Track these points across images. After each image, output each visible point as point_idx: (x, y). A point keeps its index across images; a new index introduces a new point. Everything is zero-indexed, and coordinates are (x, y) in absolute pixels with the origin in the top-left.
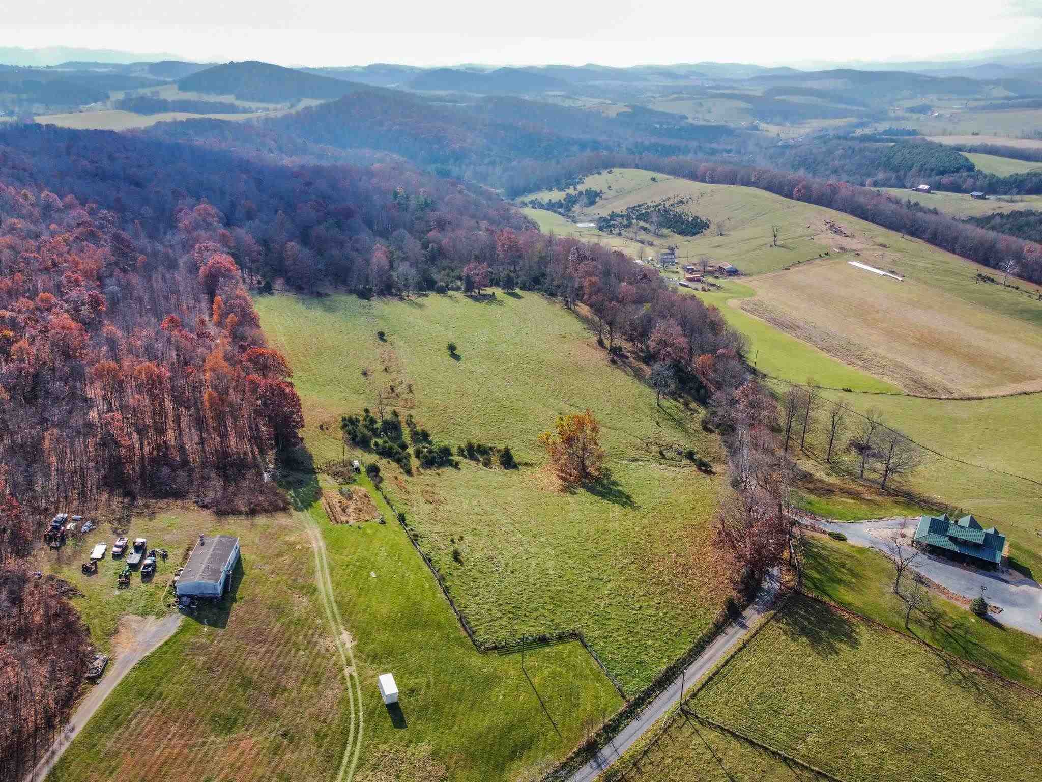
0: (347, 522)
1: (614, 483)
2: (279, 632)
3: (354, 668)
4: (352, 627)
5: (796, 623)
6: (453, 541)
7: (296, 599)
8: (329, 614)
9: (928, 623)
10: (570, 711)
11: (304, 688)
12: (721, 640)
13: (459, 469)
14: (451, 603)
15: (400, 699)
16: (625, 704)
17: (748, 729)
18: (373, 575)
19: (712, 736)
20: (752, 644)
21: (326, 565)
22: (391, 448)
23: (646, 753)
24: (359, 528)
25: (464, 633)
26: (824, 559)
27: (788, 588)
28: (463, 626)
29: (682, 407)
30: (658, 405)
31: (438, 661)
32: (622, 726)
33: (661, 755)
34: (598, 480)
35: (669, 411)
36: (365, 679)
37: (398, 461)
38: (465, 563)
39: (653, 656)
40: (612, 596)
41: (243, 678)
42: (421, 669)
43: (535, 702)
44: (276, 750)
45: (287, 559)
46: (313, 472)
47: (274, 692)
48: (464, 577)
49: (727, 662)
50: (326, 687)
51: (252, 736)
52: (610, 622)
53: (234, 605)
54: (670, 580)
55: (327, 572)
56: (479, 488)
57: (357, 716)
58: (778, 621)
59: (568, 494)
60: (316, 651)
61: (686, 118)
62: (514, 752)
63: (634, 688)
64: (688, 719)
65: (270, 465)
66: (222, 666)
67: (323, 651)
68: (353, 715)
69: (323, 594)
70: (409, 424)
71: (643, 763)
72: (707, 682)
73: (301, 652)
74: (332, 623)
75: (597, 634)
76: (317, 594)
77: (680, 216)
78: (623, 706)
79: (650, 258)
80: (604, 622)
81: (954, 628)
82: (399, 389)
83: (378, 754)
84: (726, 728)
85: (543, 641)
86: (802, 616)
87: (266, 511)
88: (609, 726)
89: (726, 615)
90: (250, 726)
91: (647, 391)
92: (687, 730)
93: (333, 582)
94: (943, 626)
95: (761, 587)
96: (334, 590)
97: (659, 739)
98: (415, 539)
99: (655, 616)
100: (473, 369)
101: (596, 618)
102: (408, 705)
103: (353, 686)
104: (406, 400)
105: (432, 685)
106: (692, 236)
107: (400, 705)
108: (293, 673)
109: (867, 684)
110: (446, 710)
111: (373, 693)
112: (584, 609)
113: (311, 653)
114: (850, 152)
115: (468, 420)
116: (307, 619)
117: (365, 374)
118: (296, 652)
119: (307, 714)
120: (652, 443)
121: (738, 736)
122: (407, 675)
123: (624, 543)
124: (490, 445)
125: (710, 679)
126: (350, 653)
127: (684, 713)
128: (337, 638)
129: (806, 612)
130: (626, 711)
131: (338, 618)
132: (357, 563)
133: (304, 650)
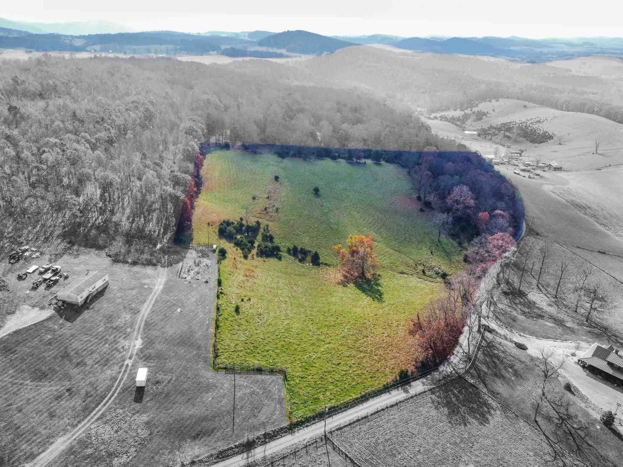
0: (186, 278)
1: (378, 285)
2: (101, 331)
3: (132, 361)
4: (146, 337)
5: (446, 397)
6: (242, 300)
7: (123, 315)
8: (137, 327)
9: (557, 421)
10: (250, 418)
11: (96, 366)
12: (383, 397)
13: (281, 261)
14: (216, 336)
15: (146, 385)
16: (288, 423)
17: (366, 460)
18: (179, 310)
19: (336, 458)
20: (403, 404)
21: (154, 299)
23: (284, 458)
24: (190, 283)
25: (211, 355)
26: (498, 359)
27: (457, 373)
28: (213, 351)
29: (456, 245)
30: (439, 241)
32: (279, 436)
33: (294, 461)
34: (368, 281)
35: (445, 246)
36: (133, 369)
37: (244, 250)
38: (241, 314)
39: (328, 396)
40: (324, 353)
41: (66, 352)
42: (171, 371)
44: (58, 398)
45: (134, 292)
46: (188, 248)
47: (78, 364)
48: (234, 322)
49: (377, 412)
50: (109, 368)
51: (51, 386)
52: (312, 368)
53: (86, 312)
54: (372, 351)
55: (153, 302)
57: (116, 389)
58: (433, 393)
59: (341, 286)
60: (116, 346)
61: (571, 71)
62: (198, 435)
63: (300, 414)
64: (326, 443)
65: (165, 240)
66: (57, 344)
67: (120, 347)
68: (114, 388)
69: (141, 316)
70: (264, 230)
71: (277, 464)
72: (354, 422)
73: (107, 345)
74: (136, 333)
75: (298, 374)
76: (138, 314)
77: (535, 131)
78: (285, 424)
79: (503, 155)
80: (308, 368)
81: (578, 429)
82: (270, 210)
83: (114, 414)
84: (350, 456)
85: (259, 370)
86: (454, 394)
87: (143, 264)
88: (269, 434)
89: (397, 381)
90: (53, 380)
92: (321, 451)
93: (151, 310)
94: (568, 425)
95: (437, 369)
96: (149, 314)
97: (298, 451)
98: (220, 294)
99: (346, 371)
100: (324, 204)
101: (304, 364)
102: (151, 389)
103: (125, 371)
104: (271, 216)
105: (172, 382)
106: (539, 143)
107: (146, 389)
108: (95, 356)
109: (477, 453)
110: (172, 399)
111: (133, 378)
112: (299, 357)
113: (112, 347)
115: (304, 233)
116: (122, 327)
117: (254, 198)
118: (105, 344)
119: (88, 381)
120: (420, 264)
121: (355, 463)
122: (160, 372)
123: (355, 322)
124: (310, 249)
125: (358, 420)
126: (135, 353)
127: (325, 439)
128: (133, 342)
129: (460, 392)
130: (286, 428)
131: (141, 330)
132: (174, 302)
133: (109, 345)
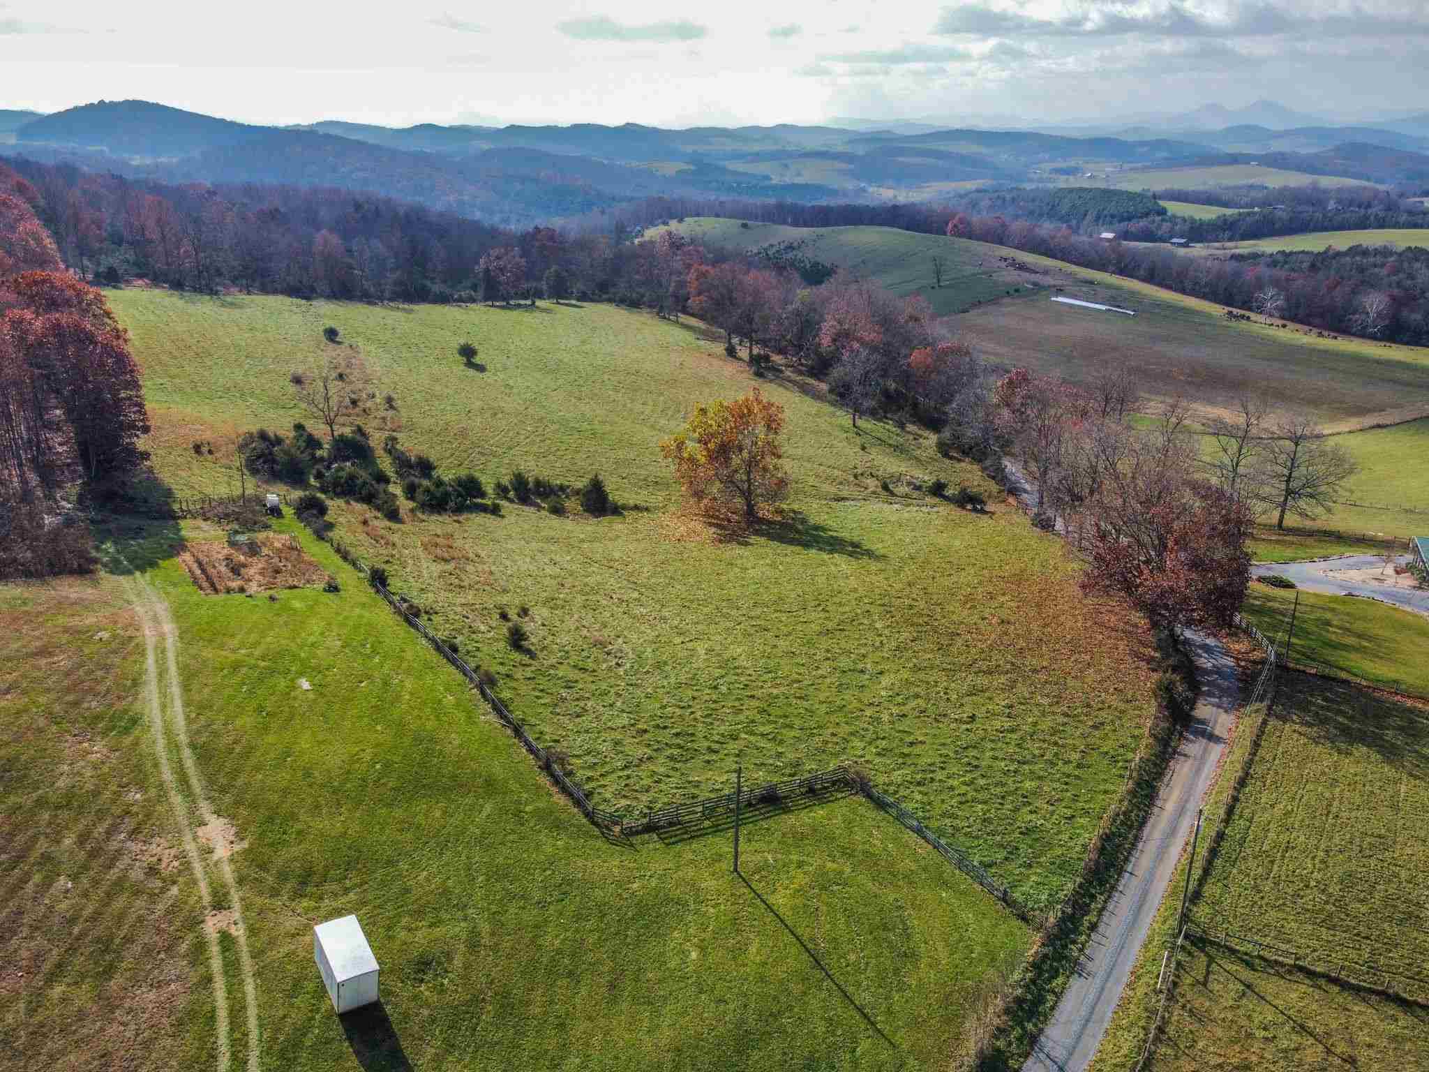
0: (242, 590)
1: (817, 528)
3: (237, 915)
4: (238, 803)
5: (1323, 722)
6: (504, 617)
7: (68, 747)
8: (168, 775)
10: (896, 971)
11: (58, 990)
12: (1180, 771)
13: (503, 517)
14: (518, 732)
15: (386, 992)
16: (1038, 937)
17: (1371, 966)
18: (305, 684)
19: (1295, 995)
20: (1257, 769)
21: (173, 669)
22: (352, 477)
24: (272, 598)
25: (561, 800)
26: (1284, 615)
27: (1254, 662)
28: (557, 781)
29: (895, 430)
30: (855, 427)
31: (498, 874)
32: (1050, 997)
34: (782, 525)
35: (875, 434)
36: (272, 942)
37: (369, 499)
38: (540, 655)
39: (1052, 813)
40: (899, 699)
42: (446, 901)
43: (795, 960)
45: (62, 660)
46: (172, 516)
48: (542, 681)
49: (1230, 811)
50: (135, 982)
52: (917, 750)
54: (1013, 664)
55: (175, 682)
56: (549, 540)
57: (240, 1062)
58: (1284, 720)
59: (734, 545)
60: (114, 874)
63: (1040, 893)
64: (1211, 958)
65: (64, 503)
67: (137, 874)
68: (224, 1061)
69: (157, 730)
70: (390, 452)
73: (63, 882)
74: (177, 799)
75: (897, 776)
76: (136, 732)
77: (793, 264)
78: (1033, 945)
80: (906, 750)
82: (369, 404)
84: (1317, 969)
85: (772, 801)
86: (1324, 708)
87: (29, 575)
88: (1019, 1001)
89: (1166, 719)
91: (828, 409)
92: (1224, 989)
93: (187, 704)
95: (1197, 668)
96: (191, 720)
97: (1165, 1021)
98: (411, 615)
99: (1012, 731)
100: (511, 382)
101: (881, 744)
102: (414, 1007)
103: (232, 967)
104: (384, 419)
105: (486, 940)
107: (388, 1009)
108: (23, 946)
110: (536, 1010)
111: (297, 984)
112: (846, 728)
113: (96, 882)
114: (999, 202)
116: (96, 793)
117: (297, 380)
118: (48, 883)
120: (862, 474)
122: (405, 920)
123: (882, 608)
124: (558, 482)
126: (228, 874)
127: (1193, 943)
128: (188, 837)
129: (1326, 699)
130: (1045, 956)
131: (196, 784)
132: (263, 664)
133: (74, 877)
